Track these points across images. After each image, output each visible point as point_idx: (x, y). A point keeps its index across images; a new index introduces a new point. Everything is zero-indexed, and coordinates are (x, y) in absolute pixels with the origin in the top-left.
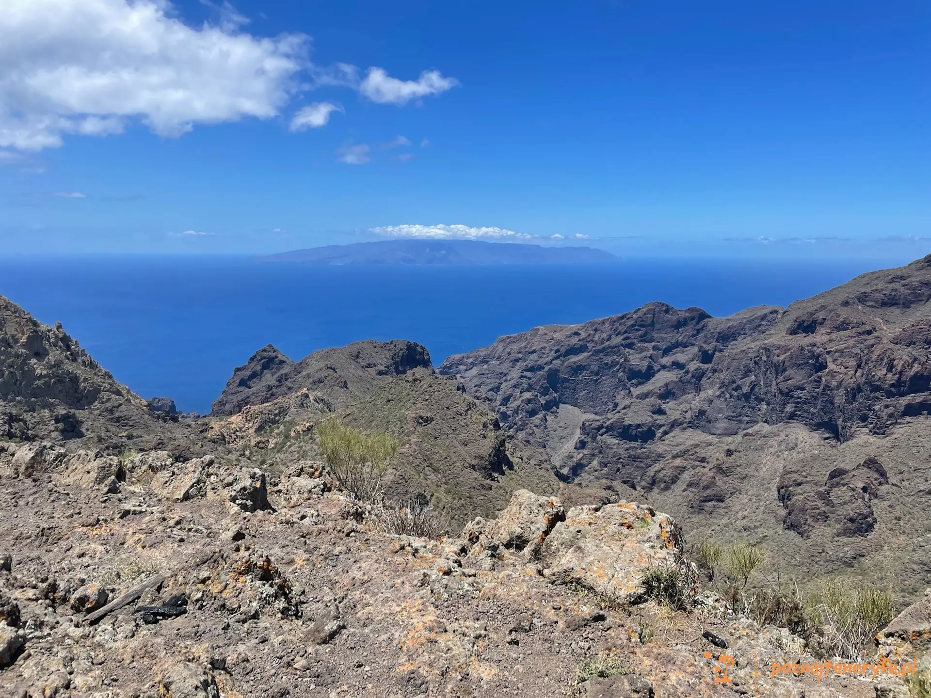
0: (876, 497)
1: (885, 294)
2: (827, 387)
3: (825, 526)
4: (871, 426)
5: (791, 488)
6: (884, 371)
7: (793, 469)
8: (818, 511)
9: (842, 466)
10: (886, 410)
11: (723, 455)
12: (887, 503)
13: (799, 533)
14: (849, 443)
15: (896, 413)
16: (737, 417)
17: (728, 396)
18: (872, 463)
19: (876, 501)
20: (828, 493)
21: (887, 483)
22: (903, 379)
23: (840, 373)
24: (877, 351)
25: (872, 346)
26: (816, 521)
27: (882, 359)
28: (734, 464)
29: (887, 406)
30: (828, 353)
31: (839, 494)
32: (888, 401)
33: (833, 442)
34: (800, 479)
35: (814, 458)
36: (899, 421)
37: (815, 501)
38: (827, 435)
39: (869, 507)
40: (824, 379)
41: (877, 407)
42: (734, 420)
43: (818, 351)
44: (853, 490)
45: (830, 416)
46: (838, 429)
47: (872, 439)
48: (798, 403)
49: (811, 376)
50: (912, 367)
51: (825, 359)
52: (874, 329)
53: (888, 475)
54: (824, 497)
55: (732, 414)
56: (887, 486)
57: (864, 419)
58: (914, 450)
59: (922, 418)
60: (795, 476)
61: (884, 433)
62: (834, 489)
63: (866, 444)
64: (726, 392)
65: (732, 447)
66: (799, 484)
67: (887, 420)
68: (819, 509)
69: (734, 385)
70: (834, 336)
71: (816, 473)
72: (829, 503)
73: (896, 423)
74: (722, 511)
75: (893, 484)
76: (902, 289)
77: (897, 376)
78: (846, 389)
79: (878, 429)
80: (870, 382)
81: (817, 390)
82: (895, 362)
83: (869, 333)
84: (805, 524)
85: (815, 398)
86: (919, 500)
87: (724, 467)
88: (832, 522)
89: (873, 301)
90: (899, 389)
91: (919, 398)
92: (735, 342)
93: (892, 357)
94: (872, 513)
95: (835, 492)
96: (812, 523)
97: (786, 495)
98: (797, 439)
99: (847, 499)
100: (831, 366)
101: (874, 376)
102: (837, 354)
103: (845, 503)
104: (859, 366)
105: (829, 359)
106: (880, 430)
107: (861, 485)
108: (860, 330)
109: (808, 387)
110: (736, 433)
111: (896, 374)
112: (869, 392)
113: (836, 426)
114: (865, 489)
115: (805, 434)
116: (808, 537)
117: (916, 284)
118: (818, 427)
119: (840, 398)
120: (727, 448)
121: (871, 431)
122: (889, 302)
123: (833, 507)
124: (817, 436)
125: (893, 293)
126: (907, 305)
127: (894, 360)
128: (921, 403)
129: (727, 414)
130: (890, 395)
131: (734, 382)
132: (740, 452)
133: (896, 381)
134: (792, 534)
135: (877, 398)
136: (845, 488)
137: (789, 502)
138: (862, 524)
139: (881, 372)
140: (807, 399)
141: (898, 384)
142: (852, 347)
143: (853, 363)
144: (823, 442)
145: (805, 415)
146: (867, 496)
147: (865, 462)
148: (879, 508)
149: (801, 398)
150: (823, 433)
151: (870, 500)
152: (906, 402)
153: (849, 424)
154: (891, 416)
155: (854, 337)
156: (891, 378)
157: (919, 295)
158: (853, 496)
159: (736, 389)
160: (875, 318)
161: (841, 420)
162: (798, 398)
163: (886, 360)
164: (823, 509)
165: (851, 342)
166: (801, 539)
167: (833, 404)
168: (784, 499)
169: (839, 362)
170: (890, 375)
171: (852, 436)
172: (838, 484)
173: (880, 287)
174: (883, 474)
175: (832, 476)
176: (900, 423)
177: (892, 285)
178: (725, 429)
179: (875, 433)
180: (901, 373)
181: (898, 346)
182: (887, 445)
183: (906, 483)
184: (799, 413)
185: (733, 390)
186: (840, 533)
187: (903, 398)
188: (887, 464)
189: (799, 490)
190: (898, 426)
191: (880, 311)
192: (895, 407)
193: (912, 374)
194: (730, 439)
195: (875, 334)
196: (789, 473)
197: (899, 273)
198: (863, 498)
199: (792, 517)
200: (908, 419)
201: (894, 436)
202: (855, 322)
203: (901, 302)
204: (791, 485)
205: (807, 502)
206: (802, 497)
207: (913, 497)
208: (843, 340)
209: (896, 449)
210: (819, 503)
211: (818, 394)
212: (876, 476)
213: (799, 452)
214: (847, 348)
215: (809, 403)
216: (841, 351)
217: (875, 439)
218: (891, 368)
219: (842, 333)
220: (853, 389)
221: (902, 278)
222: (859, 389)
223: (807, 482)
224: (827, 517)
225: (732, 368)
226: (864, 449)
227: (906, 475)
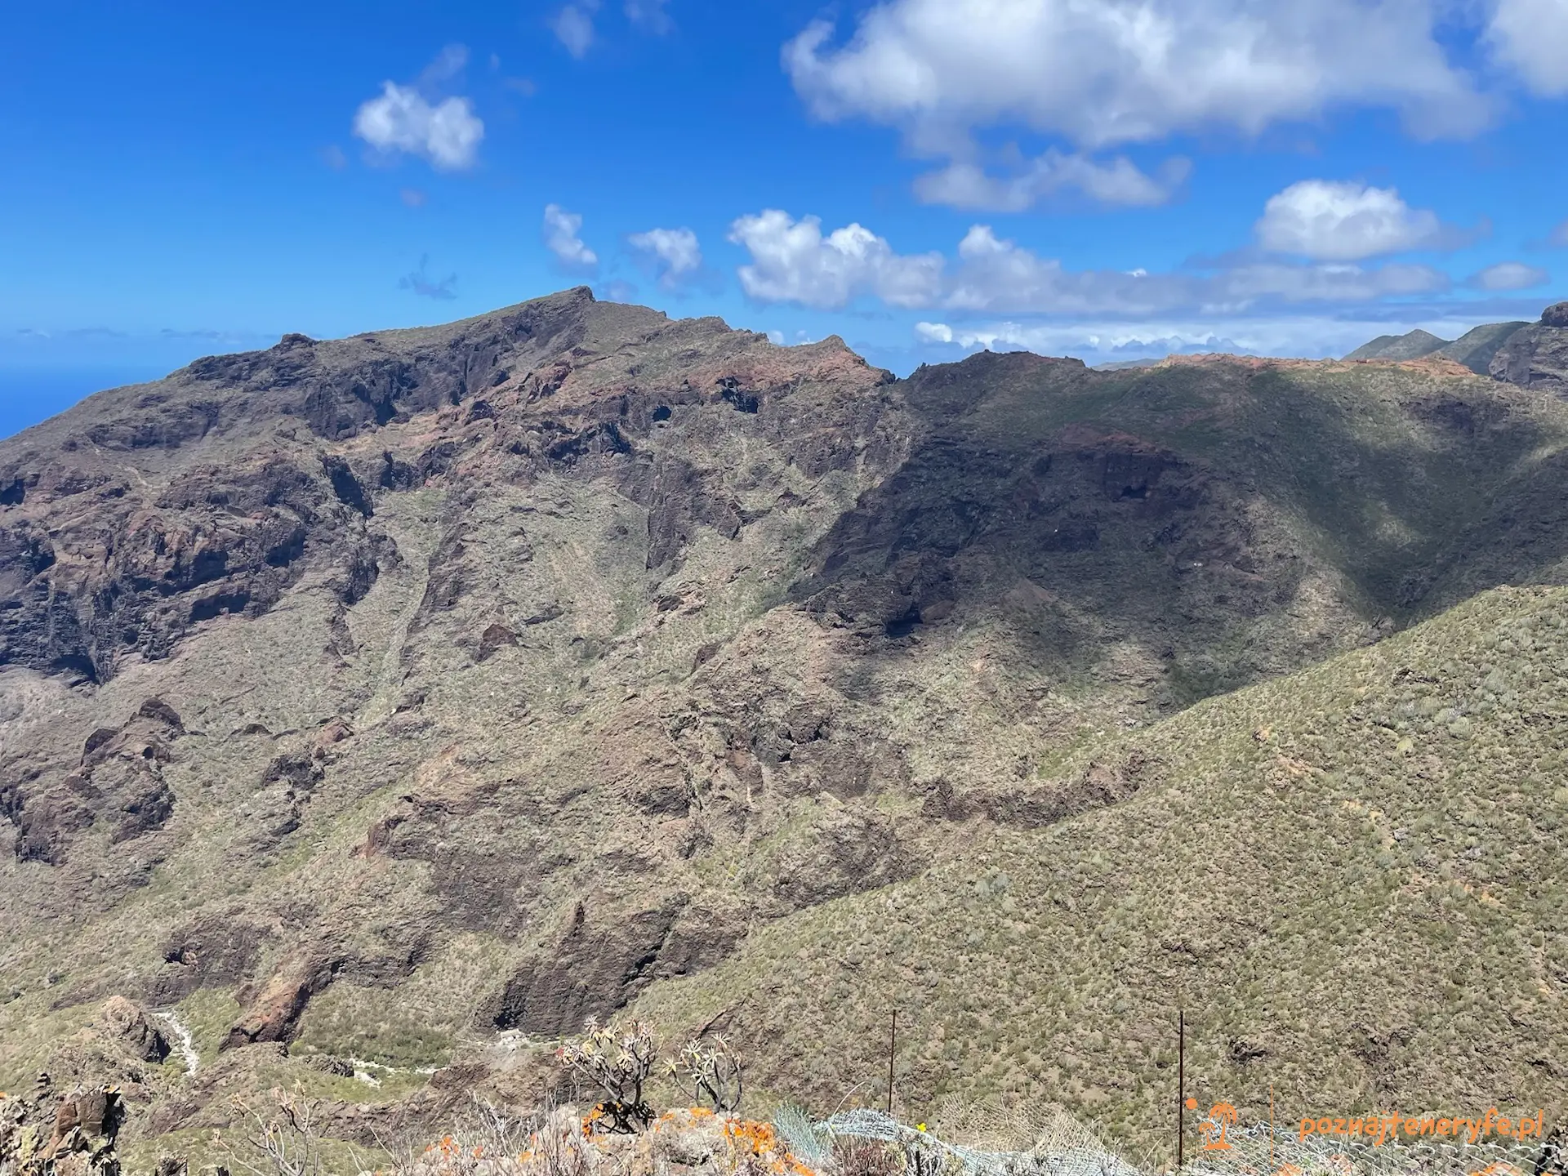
0: (168, 761)
1: (136, 427)
2: (61, 595)
3: (91, 834)
4: (145, 647)
5: (21, 787)
6: (152, 554)
7: (21, 752)
8: (74, 813)
9: (108, 724)
10: (164, 617)
12: (187, 765)
13: (47, 861)
14: (113, 683)
15: (181, 619)
18: (154, 709)
19: (169, 766)
20: (88, 777)
21: (183, 733)
22: (184, 562)
23: (80, 568)
24: (136, 522)
25: (127, 515)
26: (75, 831)
27: (145, 536)
29: (165, 611)
30: (54, 534)
31: (108, 772)
32: (165, 602)
33: (87, 688)
34: (35, 766)
35: (55, 723)
36: (187, 631)
37: (66, 797)
38: (75, 678)
39: (160, 779)
40: (52, 582)
41: (149, 615)
43: (34, 533)
44: (130, 759)
45: (74, 644)
46: (92, 665)
47: (149, 668)
48: (13, 632)
49: (29, 579)
50: (194, 541)
51: (50, 547)
52: (127, 486)
53: (182, 721)
54: (82, 785)
56: (183, 738)
57: (131, 638)
58: (217, 671)
59: (221, 620)
60: (24, 764)
61: (167, 655)
62: (96, 767)
63: (141, 679)
66: (35, 776)
67: (169, 633)
68: (75, 808)
70: (59, 504)
71: (62, 749)
72: (91, 793)
73: (184, 635)
75: (192, 733)
76: (162, 417)
77: (173, 559)
78: (95, 595)
79: (156, 649)
80: (131, 576)
81: (43, 603)
82: (167, 538)
83: (119, 493)
84: (54, 841)
85: (43, 618)
86: (234, 746)
88: (102, 823)
89: (118, 439)
90: (178, 580)
91: (212, 588)
93: (160, 530)
94: (166, 788)
95: (101, 770)
96: (68, 836)
97: (15, 801)
98: (21, 697)
99: (121, 777)
100: (62, 557)
101: (136, 565)
102: (70, 536)
103: (118, 785)
104: (110, 551)
105: (57, 546)
106: (159, 651)
107: (140, 747)
108: (102, 490)
109: (27, 601)
111: (171, 556)
112: (132, 593)
113: (88, 659)
114: (148, 753)
115: (34, 684)
116: (64, 862)
117: (183, 408)
118: (57, 666)
119: (85, 611)
121: (145, 657)
122: (145, 440)
123: (99, 797)
124: (57, 683)
125: (149, 425)
126: (173, 442)
127: (164, 534)
128: (217, 595)
130: (166, 591)
133: (174, 567)
134: (35, 865)
135: (147, 600)
136: (115, 760)
137: (21, 813)
138: (152, 810)
139: (146, 557)
140: (28, 622)
141: (176, 573)
142: (94, 521)
143: (99, 547)
144: (68, 692)
145: (29, 651)
146: (153, 763)
147: (142, 709)
148: (176, 776)
149: (16, 622)
150: (66, 677)
151: (159, 768)
152: (195, 599)
153: (108, 652)
154: (173, 625)
155: (95, 503)
156: (164, 564)
157: (191, 426)
158: (132, 769)
160: (126, 468)
161: (94, 647)
162: (11, 622)
163: (151, 536)
164: (84, 806)
165: (91, 512)
166: (51, 870)
167: (75, 622)
168: (11, 810)
169: (75, 549)
170: (161, 560)
171: (116, 671)
172: (102, 756)
173: (125, 414)
174: (174, 721)
175: (90, 746)
176: (189, 635)
177: (145, 411)
179: (153, 658)
180: (178, 554)
181: (167, 511)
182: (175, 672)
183: (212, 726)
184: (17, 649)
186: (118, 837)
187: (189, 593)
188: (177, 701)
189: (35, 785)
190: (188, 639)
191: (132, 455)
192: (178, 610)
193: (196, 552)
195: (129, 495)
196: (13, 761)
197: (154, 391)
198: (148, 768)
199: (30, 836)
200: (201, 624)
201: (185, 656)
202: (92, 476)
203: (164, 438)
204: (20, 782)
205: (55, 802)
206: (43, 796)
207: (225, 745)
208: (74, 510)
209: (189, 676)
210: (75, 799)
211: (46, 610)
212: (164, 726)
213: (28, 720)
214: (84, 523)
215: (33, 628)
216: (75, 530)
217: (155, 667)
218: (161, 547)
219: (72, 498)
220: (105, 591)
221: (160, 399)
222: (115, 590)
223: (50, 767)
224: (92, 818)
226: (139, 688)
227: (210, 714)
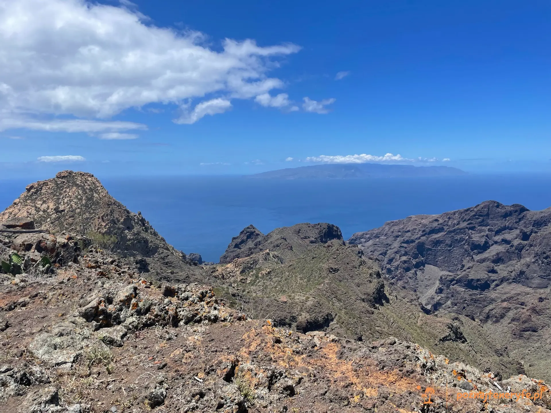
11: (537, 301)
16: (547, 276)
17: (540, 262)
28: (544, 307)
42: (545, 278)
55: (543, 274)
64: (539, 260)
65: (543, 296)
69: (545, 255)
74: (535, 338)
87: (538, 309)
92: (546, 227)
110: (546, 287)
120: (540, 296)
129: (540, 274)
131: (544, 253)
132: (548, 299)
159: (546, 258)
178: (539, 284)
185: (544, 258)
194: (542, 291)
225: (543, 244)
